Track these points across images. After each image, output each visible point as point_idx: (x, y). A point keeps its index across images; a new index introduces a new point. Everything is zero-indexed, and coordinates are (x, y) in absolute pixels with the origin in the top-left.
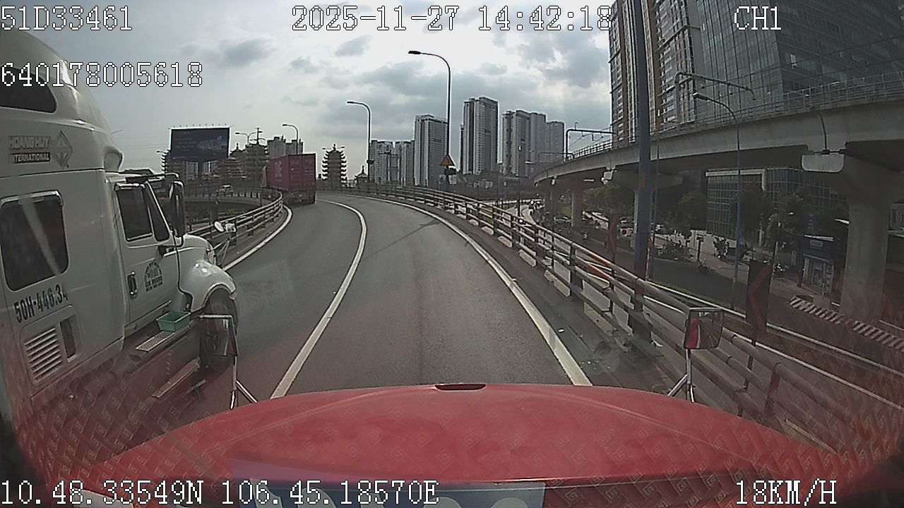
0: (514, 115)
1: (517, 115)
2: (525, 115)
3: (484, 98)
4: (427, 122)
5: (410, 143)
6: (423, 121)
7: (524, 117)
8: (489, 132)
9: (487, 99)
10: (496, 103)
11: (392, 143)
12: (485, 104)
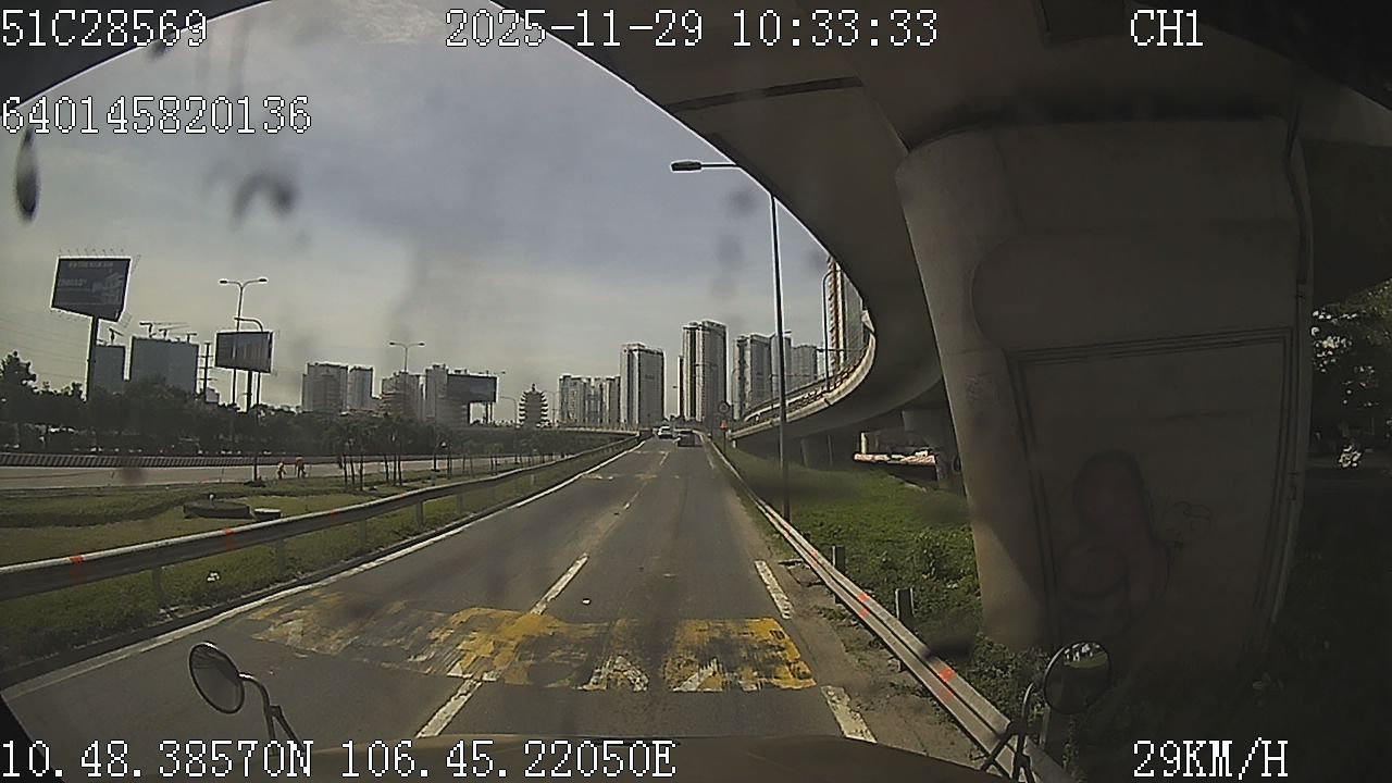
0: (749, 341)
1: (752, 341)
2: (762, 340)
3: (709, 322)
4: (636, 354)
5: (613, 380)
6: (631, 351)
7: (761, 345)
8: (715, 365)
9: (713, 324)
10: (724, 327)
11: (589, 380)
12: (709, 330)
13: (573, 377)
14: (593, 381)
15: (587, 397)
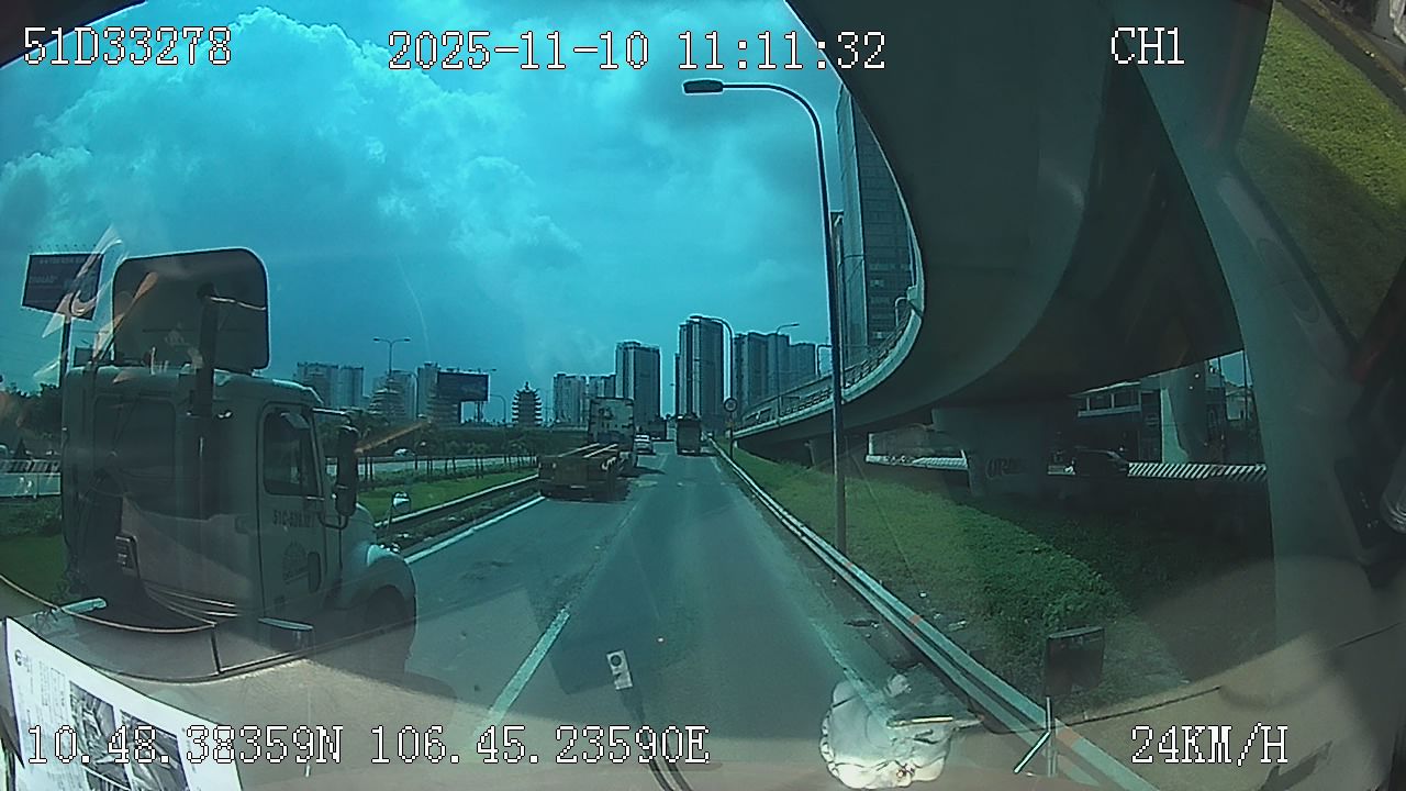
0: (746, 339)
1: (749, 339)
2: (759, 338)
3: (705, 319)
4: (631, 351)
5: (609, 378)
6: (627, 349)
7: (759, 341)
8: (712, 361)
9: (709, 321)
10: (721, 324)
11: (584, 378)
12: (706, 327)
13: (567, 375)
14: (587, 379)
15: (581, 396)
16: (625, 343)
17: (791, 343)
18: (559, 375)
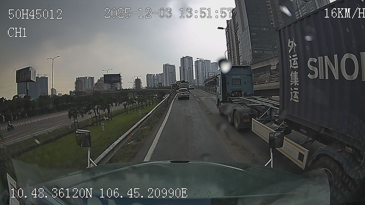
1: (200, 61)
2: (203, 61)
4: (167, 66)
5: (161, 74)
9: (189, 57)
10: (192, 58)
13: (150, 74)
14: (156, 75)
15: (154, 79)
16: (165, 64)
17: (211, 62)
18: (148, 74)
